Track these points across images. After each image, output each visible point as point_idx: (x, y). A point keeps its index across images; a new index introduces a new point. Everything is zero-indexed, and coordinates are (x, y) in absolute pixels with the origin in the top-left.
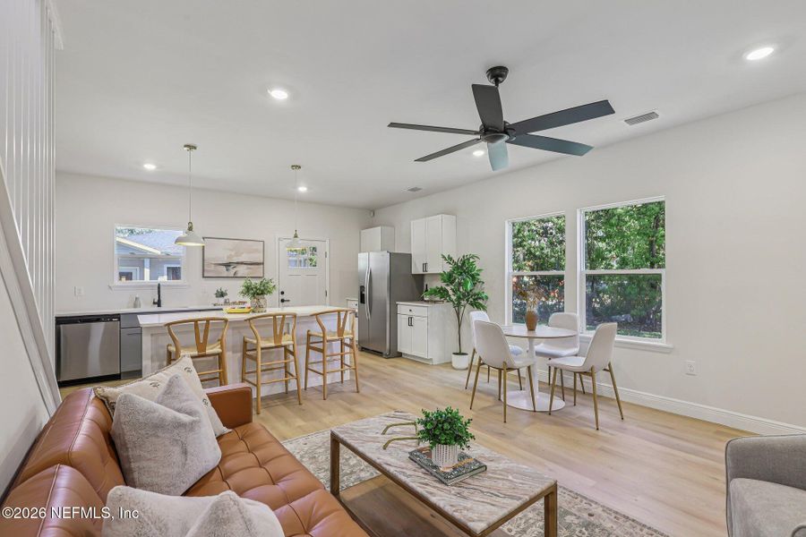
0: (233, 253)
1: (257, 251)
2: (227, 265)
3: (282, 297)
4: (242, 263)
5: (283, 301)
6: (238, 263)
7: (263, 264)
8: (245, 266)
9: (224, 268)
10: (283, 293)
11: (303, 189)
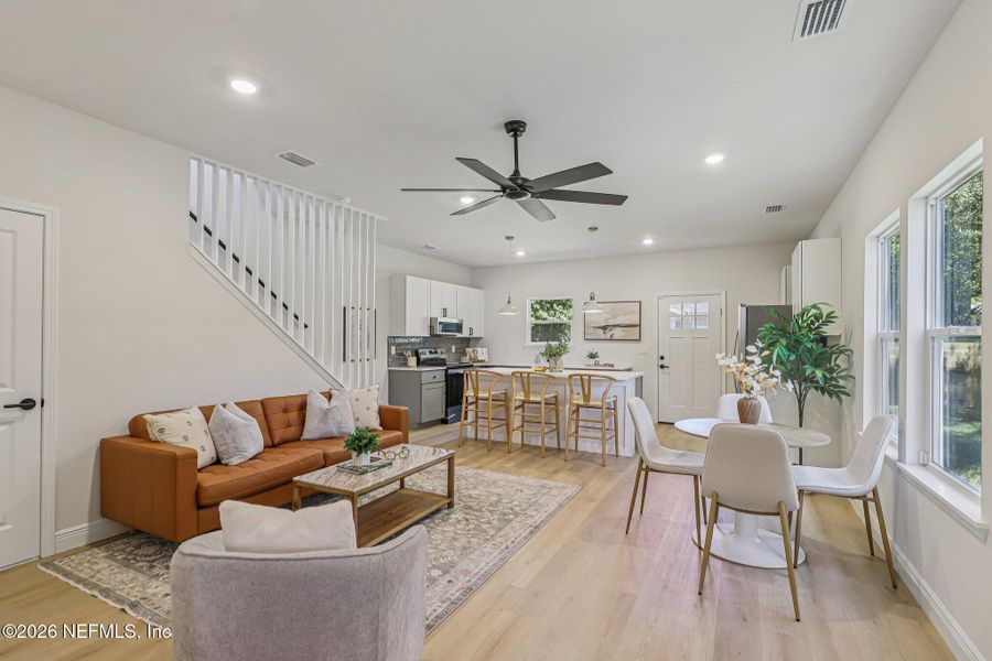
0: (610, 316)
1: (632, 312)
2: (604, 328)
3: (661, 362)
4: (618, 326)
5: (662, 367)
6: (614, 326)
7: (640, 326)
8: (620, 329)
9: (601, 331)
10: (662, 358)
11: (648, 242)
